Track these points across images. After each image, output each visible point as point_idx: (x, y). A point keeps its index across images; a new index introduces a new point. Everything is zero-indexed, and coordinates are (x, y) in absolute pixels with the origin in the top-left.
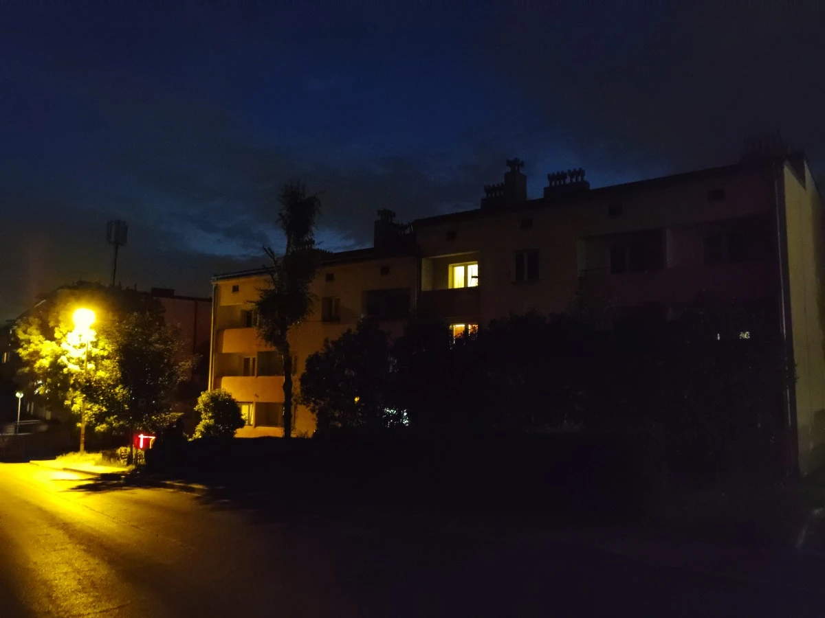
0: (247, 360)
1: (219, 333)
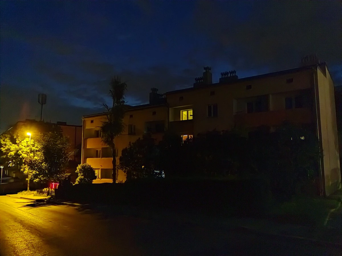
0: (97, 151)
1: (85, 140)
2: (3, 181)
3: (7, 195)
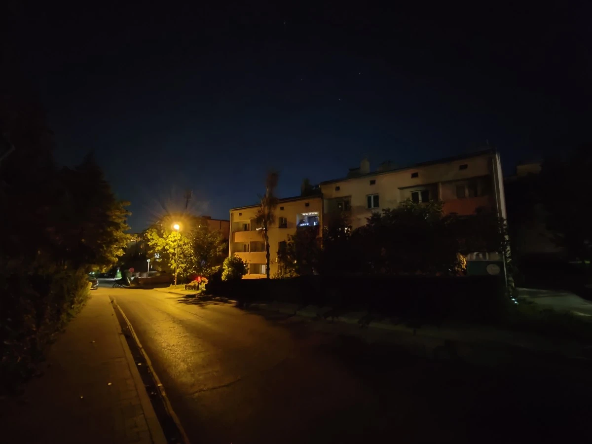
0: (245, 246)
1: (233, 234)
2: (150, 275)
3: (154, 289)
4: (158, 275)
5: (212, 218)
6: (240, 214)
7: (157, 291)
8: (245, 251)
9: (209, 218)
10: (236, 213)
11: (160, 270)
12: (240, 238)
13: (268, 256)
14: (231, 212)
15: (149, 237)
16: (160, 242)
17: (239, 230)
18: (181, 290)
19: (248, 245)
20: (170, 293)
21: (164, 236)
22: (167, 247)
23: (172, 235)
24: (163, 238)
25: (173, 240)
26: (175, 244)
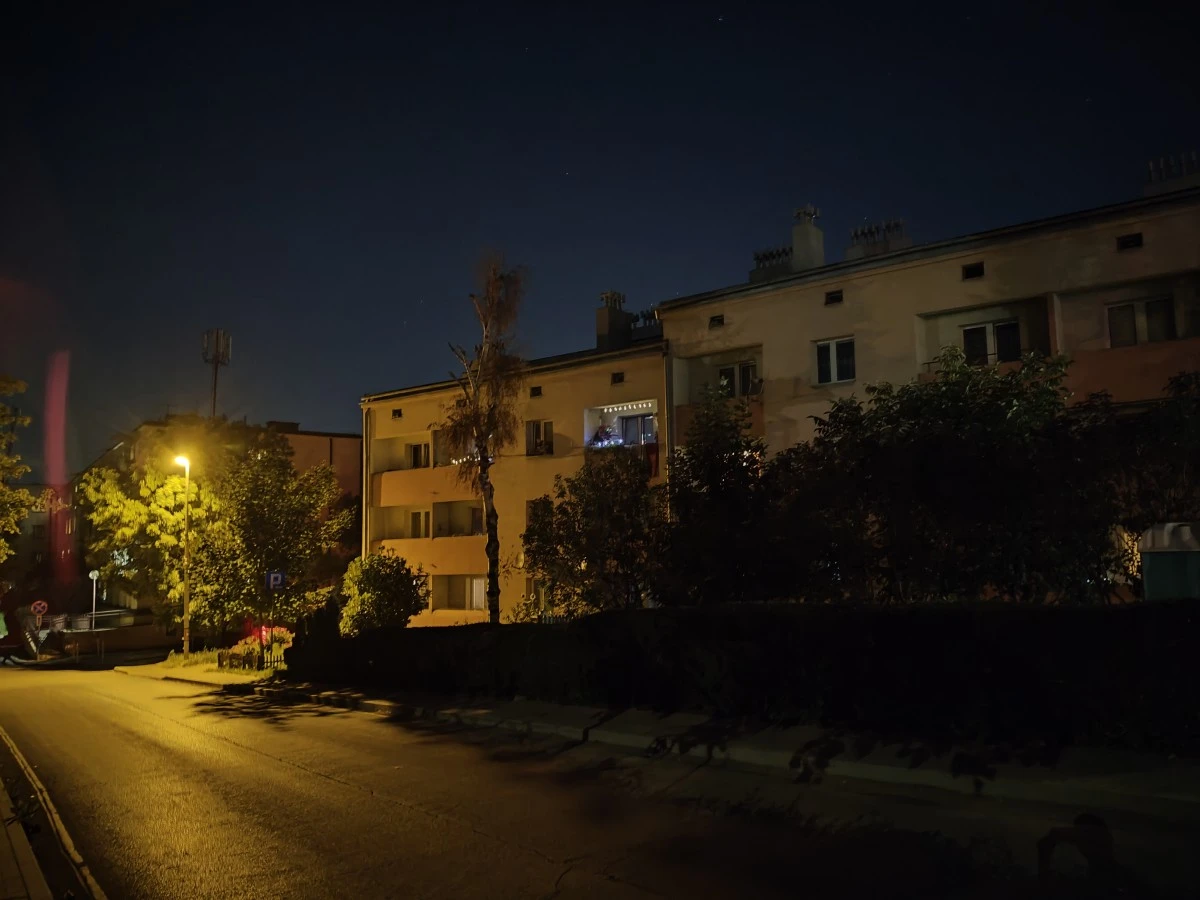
0: (416, 516)
1: (375, 478)
2: (99, 623)
3: (116, 668)
4: (129, 620)
5: (301, 428)
6: (397, 413)
7: (126, 673)
8: (416, 535)
9: (293, 428)
10: (382, 410)
11: (134, 604)
12: (397, 493)
13: (493, 549)
14: (364, 407)
15: (93, 496)
16: (132, 512)
17: (394, 467)
18: (206, 670)
19: (427, 514)
20: (167, 679)
21: (144, 492)
22: (153, 528)
23: (168, 489)
24: (138, 497)
25: (171, 503)
26: (179, 516)
